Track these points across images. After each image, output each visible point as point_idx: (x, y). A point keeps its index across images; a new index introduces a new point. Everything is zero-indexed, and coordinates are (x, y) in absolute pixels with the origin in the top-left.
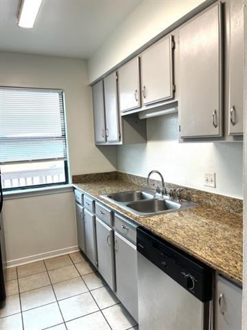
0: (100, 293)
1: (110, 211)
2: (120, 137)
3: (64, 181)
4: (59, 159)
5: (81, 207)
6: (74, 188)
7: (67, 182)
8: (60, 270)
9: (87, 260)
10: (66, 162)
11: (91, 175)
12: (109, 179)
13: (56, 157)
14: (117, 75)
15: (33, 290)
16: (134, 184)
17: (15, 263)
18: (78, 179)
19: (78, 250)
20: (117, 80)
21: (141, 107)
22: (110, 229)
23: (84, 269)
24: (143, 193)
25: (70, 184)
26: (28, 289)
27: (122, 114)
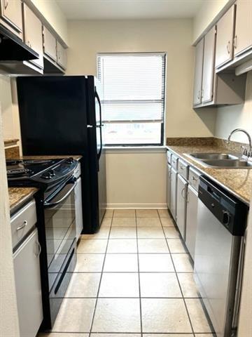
0: (174, 242)
1: (187, 166)
2: (212, 96)
3: (160, 142)
4: (156, 121)
5: (170, 166)
6: (168, 150)
7: (162, 144)
8: (146, 219)
9: (172, 217)
10: (162, 125)
11: (185, 138)
12: (203, 145)
13: (153, 119)
14: (216, 29)
15: (121, 227)
16: (227, 150)
17: (112, 206)
18: (172, 142)
19: (166, 208)
20: (216, 34)
21: (232, 60)
22: (185, 183)
23: (167, 222)
24: (230, 156)
25: (165, 146)
26: (117, 225)
27: (217, 71)
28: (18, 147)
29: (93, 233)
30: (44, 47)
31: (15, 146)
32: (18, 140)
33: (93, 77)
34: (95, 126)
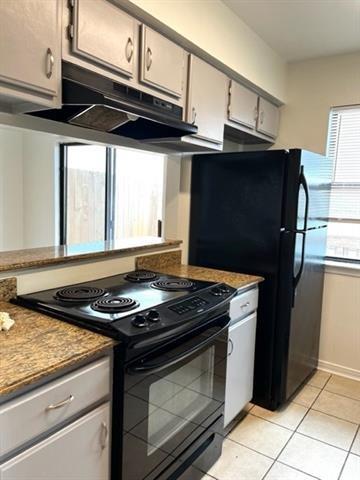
28: (180, 251)
29: (273, 410)
30: (228, 112)
31: (177, 249)
32: (181, 242)
33: (299, 151)
34: (295, 231)
